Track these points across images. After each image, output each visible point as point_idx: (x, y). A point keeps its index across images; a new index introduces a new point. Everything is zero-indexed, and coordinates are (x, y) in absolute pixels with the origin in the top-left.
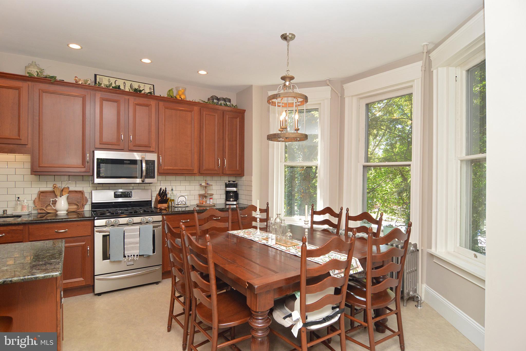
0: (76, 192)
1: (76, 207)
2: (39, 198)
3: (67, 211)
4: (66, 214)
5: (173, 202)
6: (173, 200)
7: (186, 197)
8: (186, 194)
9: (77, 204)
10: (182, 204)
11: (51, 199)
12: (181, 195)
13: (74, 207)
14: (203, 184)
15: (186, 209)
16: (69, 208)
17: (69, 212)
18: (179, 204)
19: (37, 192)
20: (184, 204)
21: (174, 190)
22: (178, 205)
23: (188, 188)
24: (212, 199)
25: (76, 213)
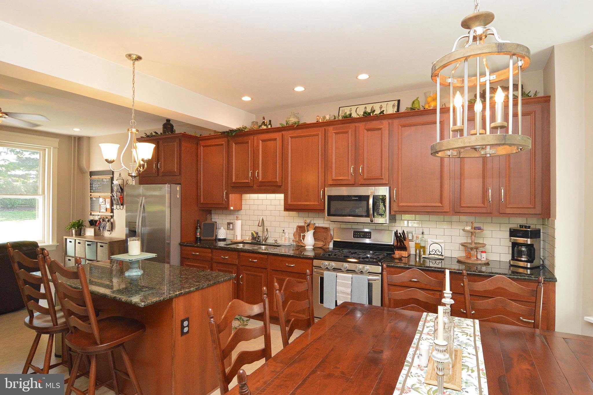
0: (323, 228)
1: (322, 243)
2: (297, 232)
3: (313, 246)
4: (312, 249)
5: (422, 250)
6: (424, 247)
7: (442, 245)
8: (442, 241)
9: (323, 240)
10: (436, 254)
11: (301, 234)
12: (433, 242)
13: (320, 244)
14: (468, 228)
15: (442, 262)
16: (315, 244)
17: (315, 248)
18: (432, 253)
19: (296, 227)
20: (438, 255)
21: (425, 233)
22: (429, 254)
23: (448, 232)
24: (485, 252)
25: (322, 249)
